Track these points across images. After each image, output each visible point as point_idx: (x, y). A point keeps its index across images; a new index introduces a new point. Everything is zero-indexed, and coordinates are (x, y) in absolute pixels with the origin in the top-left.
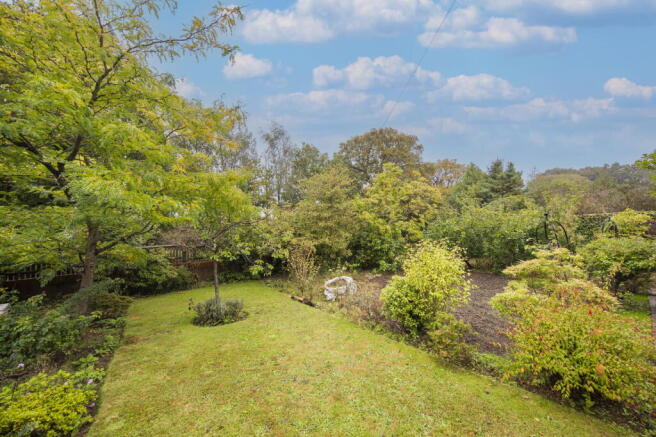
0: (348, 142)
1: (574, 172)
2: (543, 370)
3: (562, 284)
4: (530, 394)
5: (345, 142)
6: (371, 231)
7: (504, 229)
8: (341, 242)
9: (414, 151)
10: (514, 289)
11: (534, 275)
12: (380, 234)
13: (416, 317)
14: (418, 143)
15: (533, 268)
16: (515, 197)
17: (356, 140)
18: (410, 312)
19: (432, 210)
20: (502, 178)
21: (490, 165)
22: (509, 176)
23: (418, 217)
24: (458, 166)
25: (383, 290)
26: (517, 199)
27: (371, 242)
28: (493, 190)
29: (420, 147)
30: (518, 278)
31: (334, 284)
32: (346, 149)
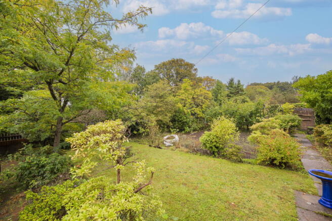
0: (159, 65)
1: (263, 85)
2: (270, 158)
3: (273, 130)
4: (265, 167)
5: (157, 65)
6: (181, 113)
7: (241, 111)
8: (167, 119)
9: (194, 72)
10: (255, 133)
11: (262, 128)
12: (185, 114)
13: (217, 148)
14: (195, 67)
15: (262, 125)
16: (241, 96)
17: (164, 64)
18: (215, 146)
19: (207, 102)
20: (235, 87)
21: (228, 81)
22: (238, 87)
23: (201, 106)
24: (213, 80)
25: (200, 138)
26: (242, 97)
27: (181, 118)
28: (231, 93)
29: (196, 70)
30: (256, 129)
31: (168, 138)
32: (158, 68)
